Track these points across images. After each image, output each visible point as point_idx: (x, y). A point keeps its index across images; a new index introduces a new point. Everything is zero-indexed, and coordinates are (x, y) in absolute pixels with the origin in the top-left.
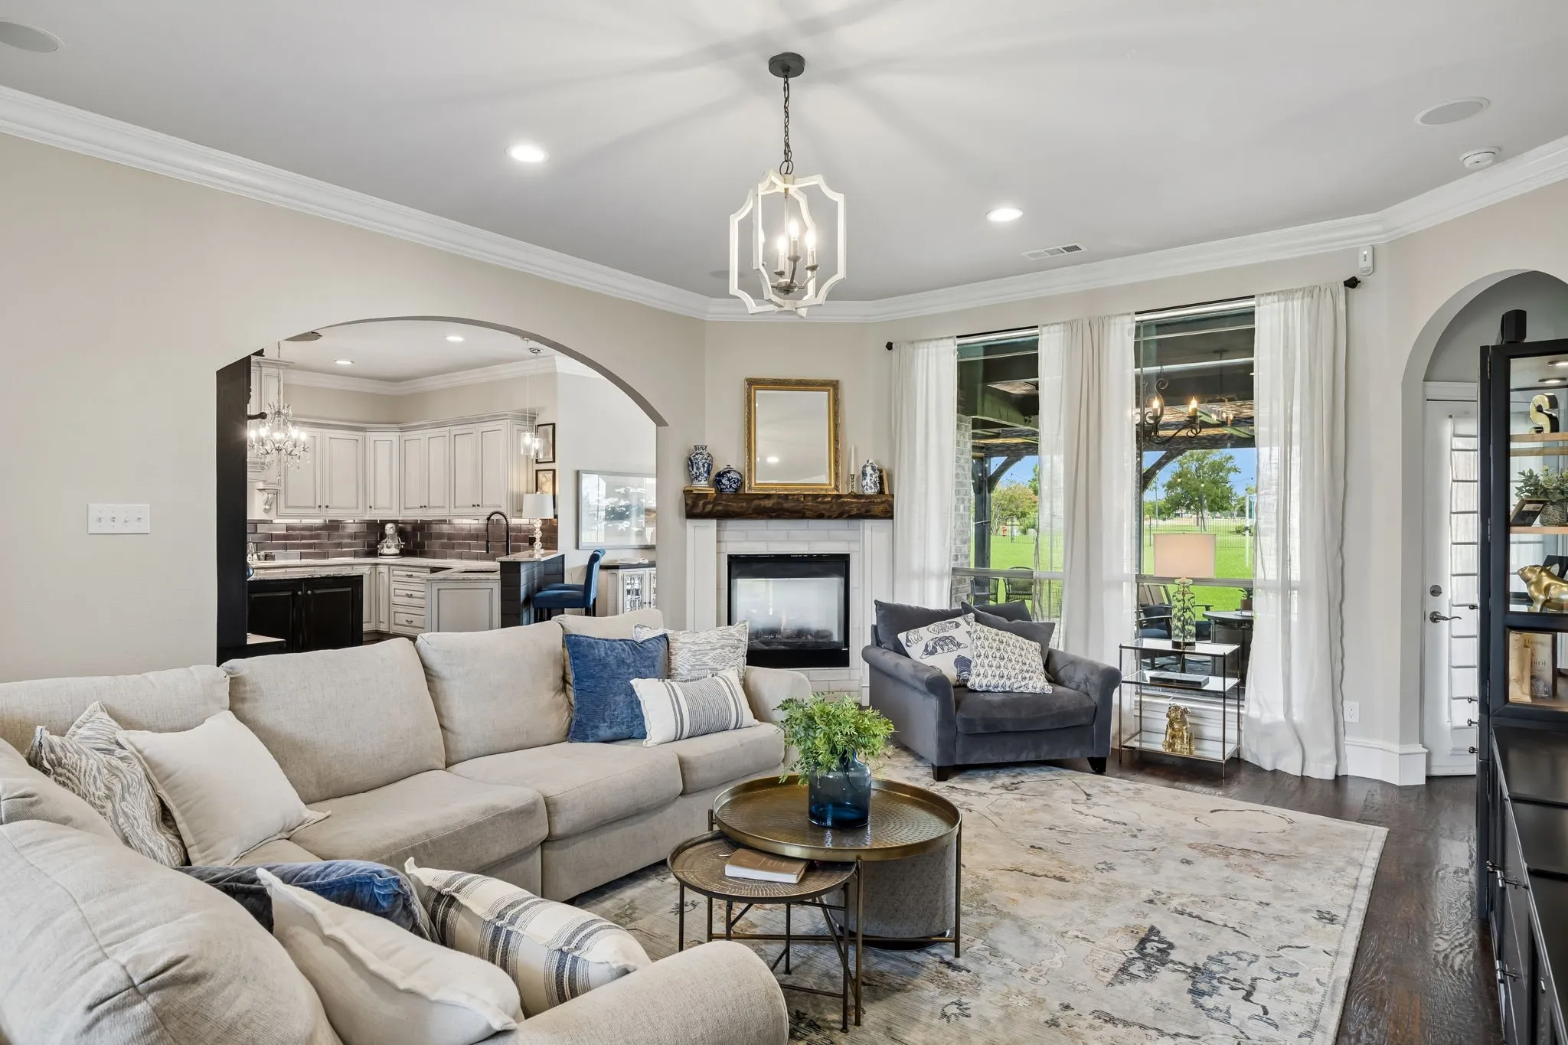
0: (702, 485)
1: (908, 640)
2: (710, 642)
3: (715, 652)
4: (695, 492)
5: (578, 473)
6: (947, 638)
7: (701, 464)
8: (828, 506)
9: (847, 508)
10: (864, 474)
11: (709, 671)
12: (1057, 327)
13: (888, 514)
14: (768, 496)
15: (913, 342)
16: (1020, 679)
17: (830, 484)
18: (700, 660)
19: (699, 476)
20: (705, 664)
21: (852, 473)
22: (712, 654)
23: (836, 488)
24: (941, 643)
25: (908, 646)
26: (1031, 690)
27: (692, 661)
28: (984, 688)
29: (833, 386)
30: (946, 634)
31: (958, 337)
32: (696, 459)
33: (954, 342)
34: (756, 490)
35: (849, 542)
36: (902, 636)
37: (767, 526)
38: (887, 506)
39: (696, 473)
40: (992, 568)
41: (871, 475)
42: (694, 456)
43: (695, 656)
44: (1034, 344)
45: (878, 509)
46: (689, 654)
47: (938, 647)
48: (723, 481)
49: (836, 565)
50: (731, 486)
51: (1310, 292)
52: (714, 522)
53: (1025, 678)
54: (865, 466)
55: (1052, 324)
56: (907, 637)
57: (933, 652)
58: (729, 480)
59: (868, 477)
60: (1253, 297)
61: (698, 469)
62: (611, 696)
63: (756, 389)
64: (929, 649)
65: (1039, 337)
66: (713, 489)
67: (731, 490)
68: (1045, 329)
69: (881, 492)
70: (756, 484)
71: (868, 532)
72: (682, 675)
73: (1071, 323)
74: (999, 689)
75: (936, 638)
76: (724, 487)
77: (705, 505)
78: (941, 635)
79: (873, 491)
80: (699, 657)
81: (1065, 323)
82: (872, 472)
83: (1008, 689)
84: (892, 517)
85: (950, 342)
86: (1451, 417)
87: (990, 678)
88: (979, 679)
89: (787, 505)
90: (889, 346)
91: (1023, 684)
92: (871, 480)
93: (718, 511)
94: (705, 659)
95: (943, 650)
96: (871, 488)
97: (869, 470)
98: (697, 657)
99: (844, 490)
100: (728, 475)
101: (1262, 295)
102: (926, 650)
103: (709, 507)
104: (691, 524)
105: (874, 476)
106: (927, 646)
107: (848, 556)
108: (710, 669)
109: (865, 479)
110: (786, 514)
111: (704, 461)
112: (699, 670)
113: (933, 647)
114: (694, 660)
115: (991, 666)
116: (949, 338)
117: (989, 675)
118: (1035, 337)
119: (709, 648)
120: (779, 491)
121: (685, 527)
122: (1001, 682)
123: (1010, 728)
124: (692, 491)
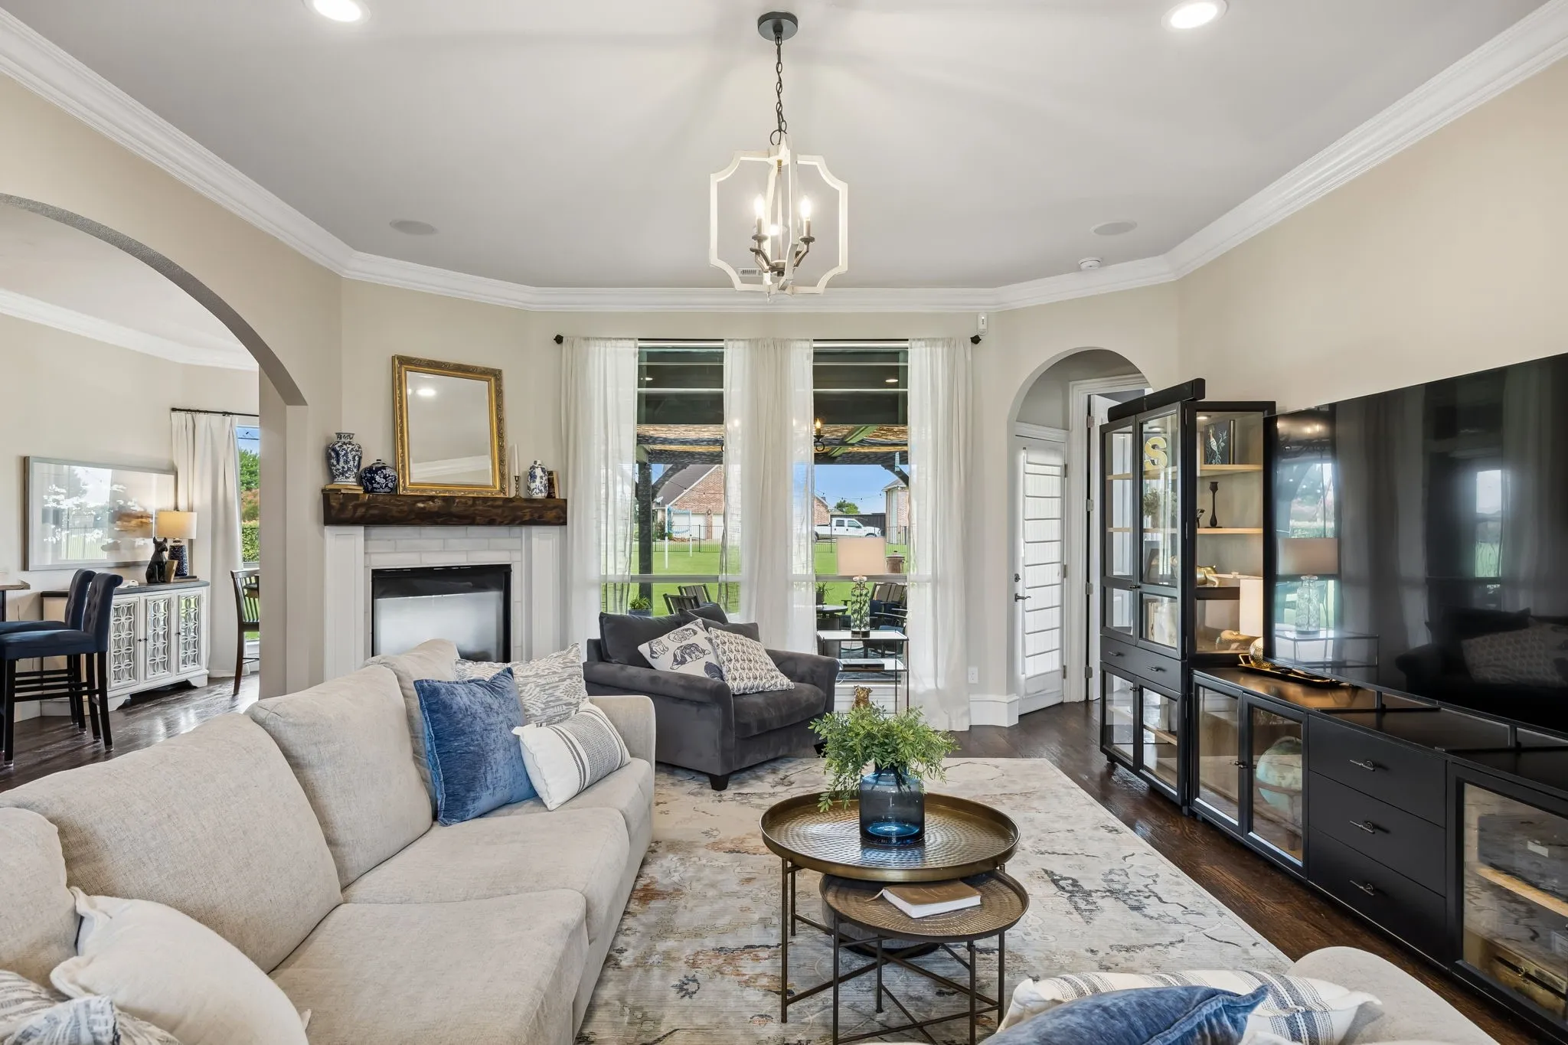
0: (349, 483)
1: (652, 652)
2: (555, 673)
3: (566, 683)
4: (343, 491)
5: (25, 462)
6: (691, 645)
7: (350, 457)
8: (499, 511)
9: (520, 513)
10: (533, 476)
11: (564, 706)
12: (741, 344)
13: (561, 520)
14: (432, 498)
15: (587, 339)
16: (769, 678)
17: (495, 487)
18: (551, 695)
19: (346, 472)
20: (558, 699)
21: (517, 475)
22: (563, 686)
23: (502, 490)
24: (688, 651)
25: (653, 657)
26: (779, 687)
27: (544, 697)
28: (741, 692)
29: (493, 375)
30: (690, 642)
31: (639, 339)
32: (344, 449)
33: (636, 344)
34: (412, 491)
35: (510, 550)
36: (644, 649)
37: (420, 534)
38: (560, 512)
39: (343, 467)
40: (654, 574)
41: (541, 477)
42: (341, 446)
43: (544, 691)
44: (720, 356)
45: (551, 515)
46: (538, 689)
47: (686, 656)
48: (377, 478)
49: (495, 578)
50: (386, 486)
51: (949, 342)
52: (360, 530)
53: (773, 677)
54: (533, 468)
55: (738, 340)
56: (651, 649)
57: (683, 662)
58: (385, 477)
59: (538, 480)
60: (907, 340)
61: (346, 462)
62: (490, 754)
63: (407, 370)
64: (679, 659)
65: (724, 350)
66: (362, 488)
67: (387, 490)
68: (730, 343)
69: (550, 496)
70: (410, 484)
71: (535, 540)
72: (536, 716)
73: (757, 340)
74: (754, 690)
75: (681, 647)
76: (378, 486)
77: (356, 507)
78: (684, 643)
79: (543, 494)
80: (550, 691)
81: (750, 340)
82: (542, 474)
83: (760, 690)
84: (565, 523)
85: (631, 343)
86: (1025, 448)
87: (746, 681)
88: (736, 683)
89: (454, 509)
90: (559, 340)
91: (773, 682)
92: (541, 482)
93: (373, 516)
94: (558, 693)
95: (691, 658)
96: (541, 491)
97: (538, 472)
98: (547, 692)
99: (512, 493)
100: (384, 471)
101: (914, 340)
102: (675, 660)
103: (361, 511)
104: (330, 532)
105: (544, 478)
106: (675, 656)
107: (510, 565)
108: (565, 704)
109: (534, 482)
110: (455, 519)
111: (354, 453)
112: (553, 707)
113: (682, 657)
114: (546, 696)
115: (744, 669)
116: (630, 339)
117: (745, 678)
118: (719, 350)
119: (557, 679)
120: (440, 493)
121: (323, 535)
122: (756, 683)
123: (775, 726)
124: (340, 490)
